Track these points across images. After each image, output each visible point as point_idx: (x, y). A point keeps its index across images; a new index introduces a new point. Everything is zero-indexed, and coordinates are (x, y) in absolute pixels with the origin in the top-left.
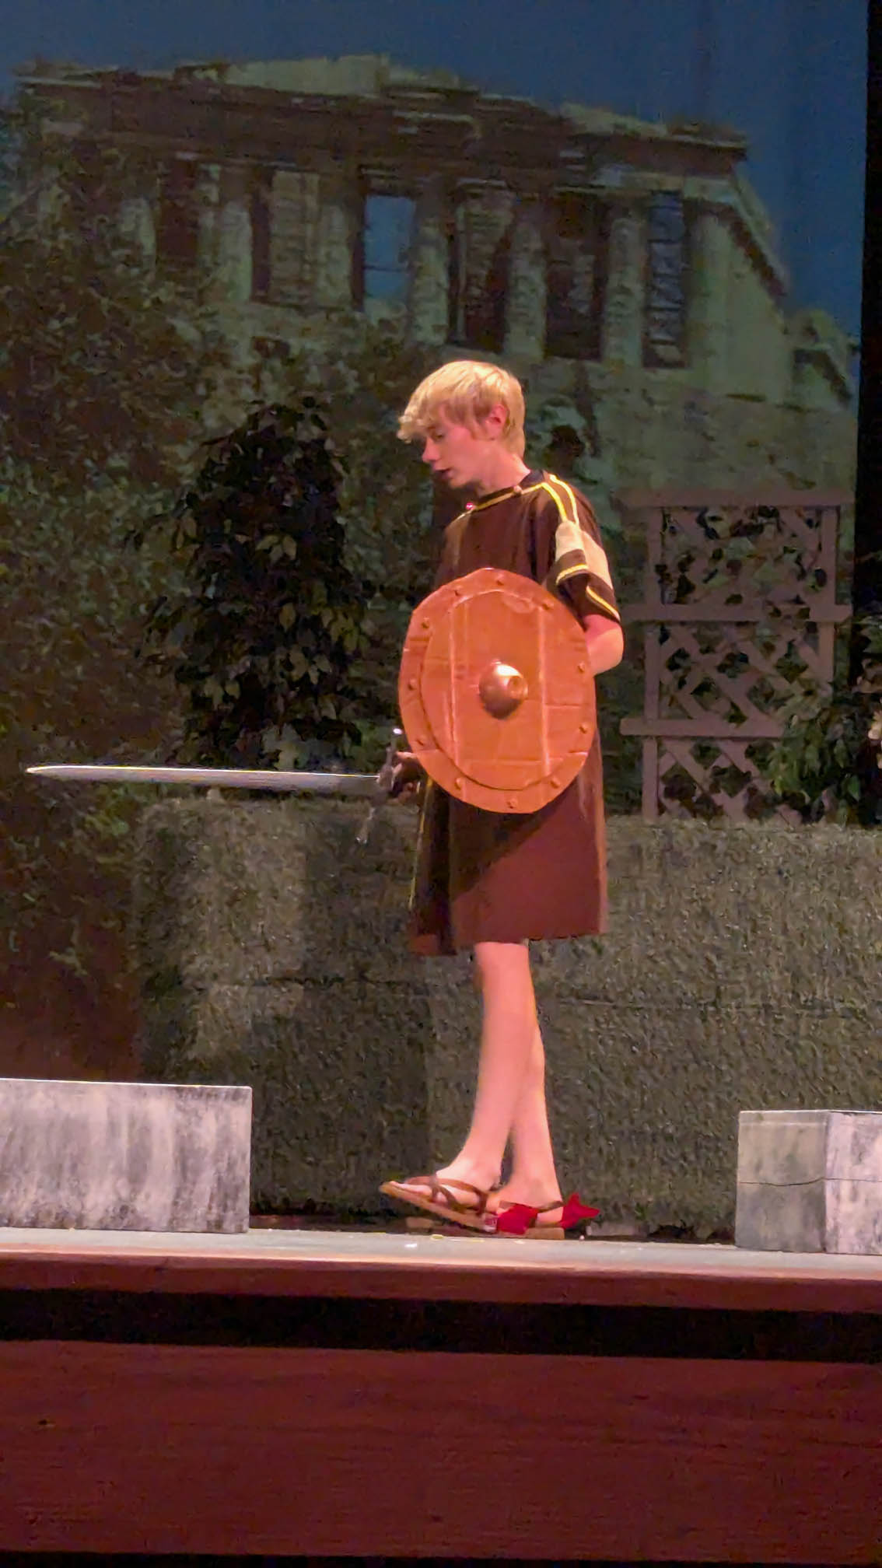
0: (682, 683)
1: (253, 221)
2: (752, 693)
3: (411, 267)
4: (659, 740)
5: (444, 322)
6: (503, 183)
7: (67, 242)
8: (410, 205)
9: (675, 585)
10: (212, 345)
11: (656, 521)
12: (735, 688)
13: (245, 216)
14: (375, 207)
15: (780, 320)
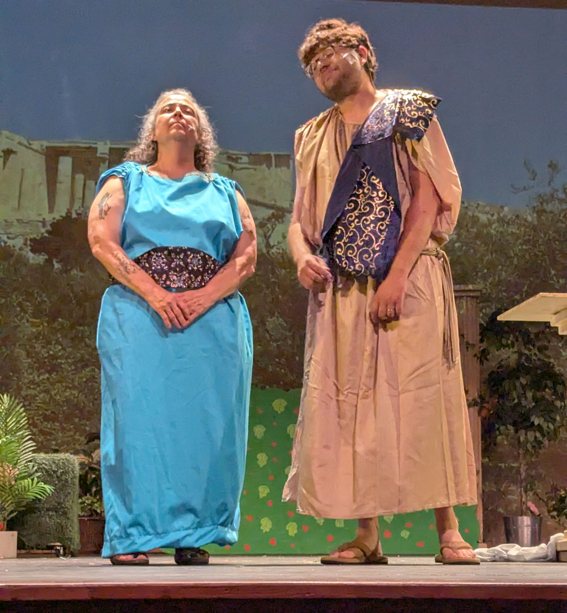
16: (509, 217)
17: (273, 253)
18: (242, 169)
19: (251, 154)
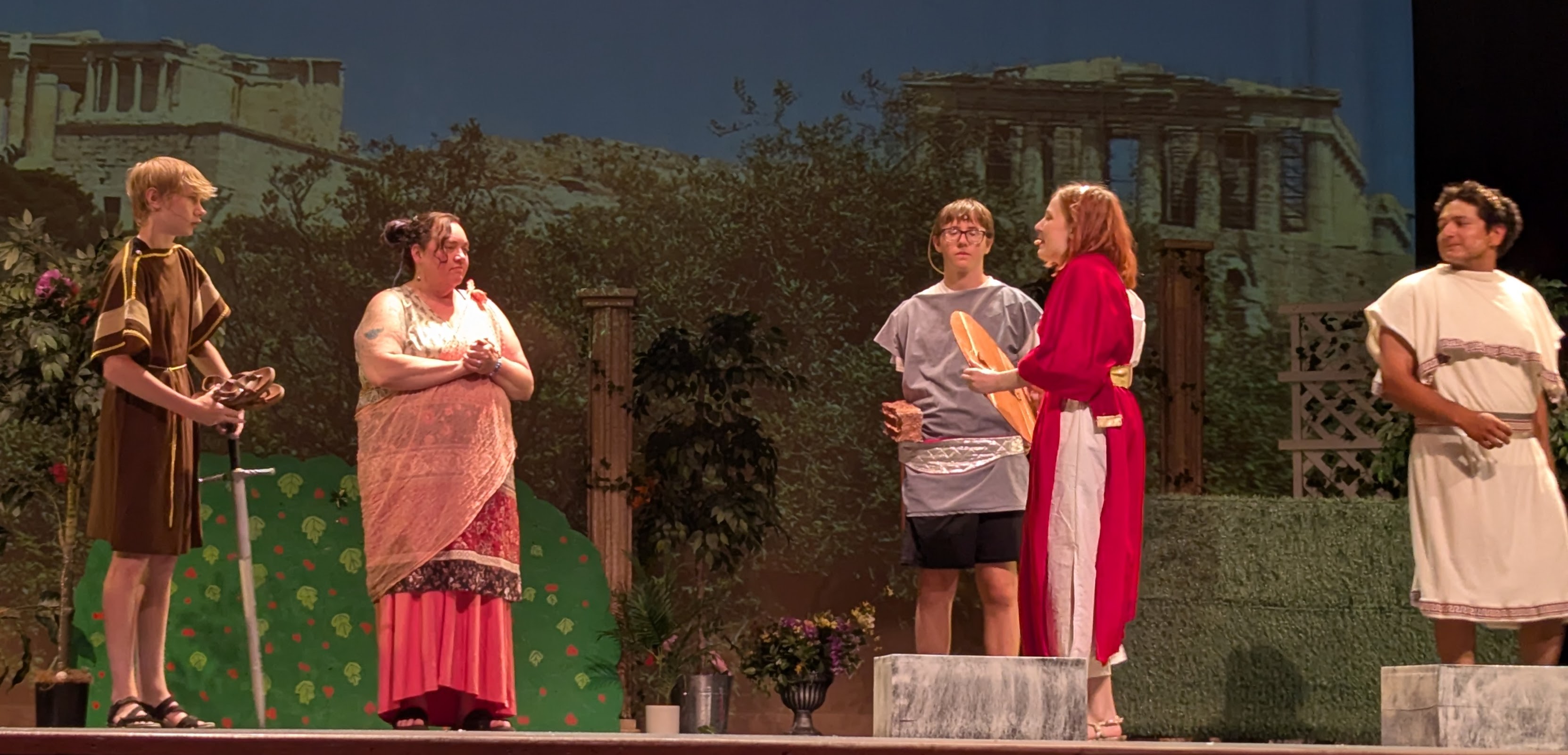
0: (1315, 419)
1: (1044, 159)
2: (1359, 423)
3: (1137, 180)
4: (1302, 452)
5: (1159, 210)
6: (1190, 128)
7: (935, 176)
8: (1136, 143)
9: (1308, 360)
10: (1022, 231)
11: (1295, 322)
12: (1348, 421)
13: (1038, 155)
14: (1116, 146)
15: (1363, 199)
16: (708, 175)
17: (308, 228)
18: (256, 84)
19: (273, 60)
